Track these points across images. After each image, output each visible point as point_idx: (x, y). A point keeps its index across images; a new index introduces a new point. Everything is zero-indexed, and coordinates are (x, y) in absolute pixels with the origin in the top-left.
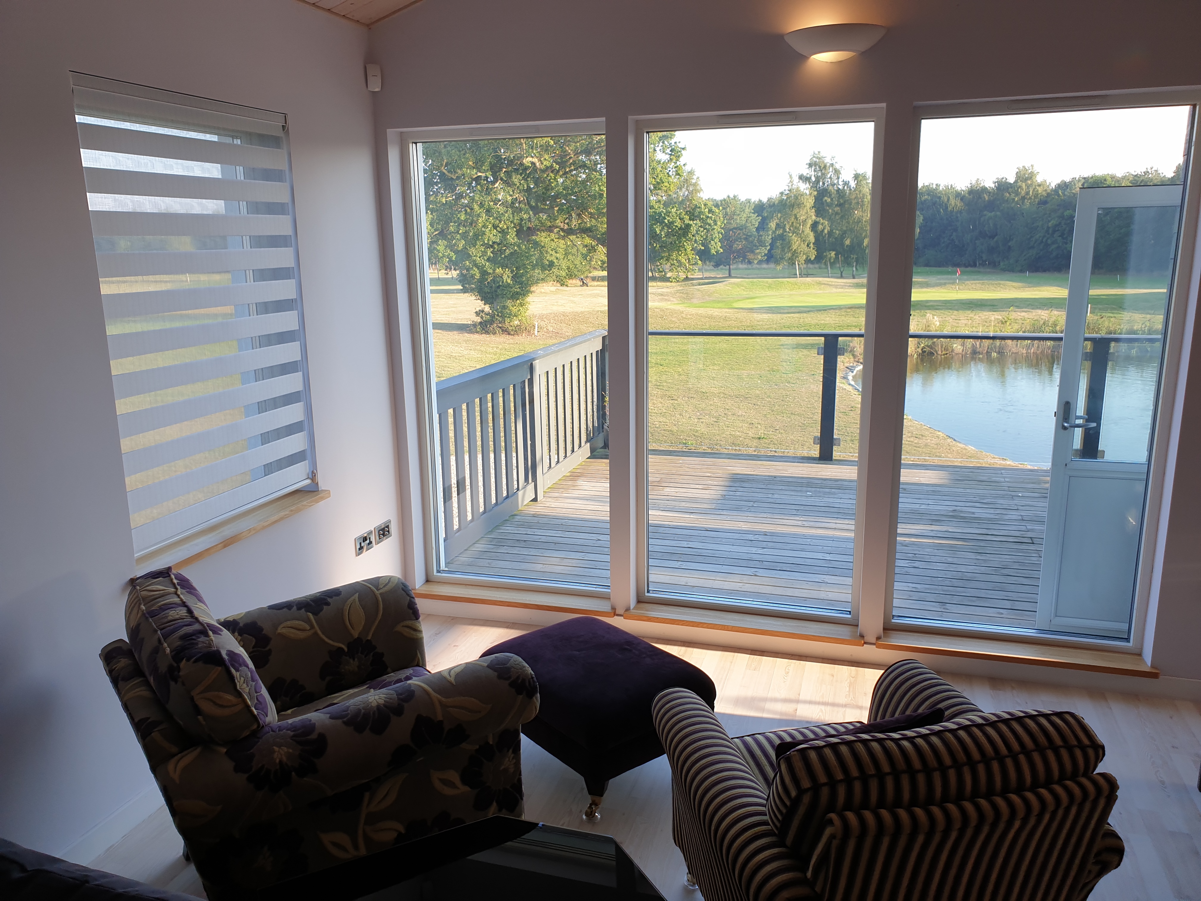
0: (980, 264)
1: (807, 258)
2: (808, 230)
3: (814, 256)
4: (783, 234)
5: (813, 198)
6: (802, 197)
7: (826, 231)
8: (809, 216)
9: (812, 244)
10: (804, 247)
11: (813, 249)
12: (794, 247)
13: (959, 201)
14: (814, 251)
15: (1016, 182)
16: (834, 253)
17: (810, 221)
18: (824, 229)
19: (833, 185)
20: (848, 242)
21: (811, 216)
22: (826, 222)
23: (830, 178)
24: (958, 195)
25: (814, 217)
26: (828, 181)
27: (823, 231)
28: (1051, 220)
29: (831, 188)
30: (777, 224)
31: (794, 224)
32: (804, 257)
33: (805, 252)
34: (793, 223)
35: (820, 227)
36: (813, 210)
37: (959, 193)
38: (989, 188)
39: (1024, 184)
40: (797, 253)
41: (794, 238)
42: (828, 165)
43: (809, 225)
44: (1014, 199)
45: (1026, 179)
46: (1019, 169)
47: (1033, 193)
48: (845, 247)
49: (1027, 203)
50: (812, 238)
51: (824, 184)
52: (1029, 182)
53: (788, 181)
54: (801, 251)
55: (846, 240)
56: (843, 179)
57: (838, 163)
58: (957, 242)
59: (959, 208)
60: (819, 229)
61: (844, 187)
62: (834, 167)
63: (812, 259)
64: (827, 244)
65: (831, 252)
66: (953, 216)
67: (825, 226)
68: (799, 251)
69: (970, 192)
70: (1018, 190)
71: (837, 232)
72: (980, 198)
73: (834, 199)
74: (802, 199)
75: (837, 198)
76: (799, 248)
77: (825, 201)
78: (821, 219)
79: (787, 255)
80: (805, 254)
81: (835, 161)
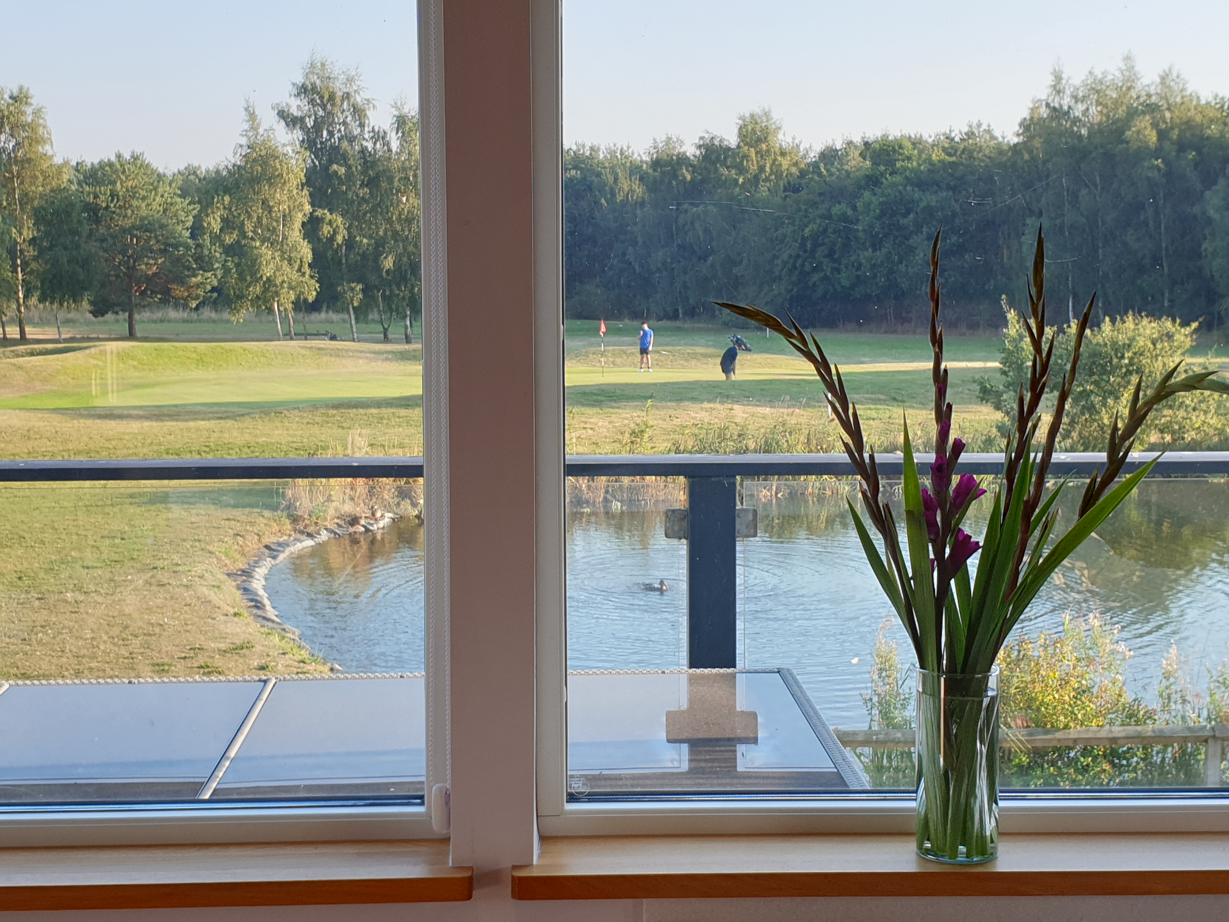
0: (685, 314)
1: (298, 298)
2: (295, 234)
3: (314, 293)
4: (238, 242)
5: (306, 165)
6: (277, 161)
7: (339, 239)
8: (295, 204)
9: (307, 266)
10: (289, 271)
11: (312, 277)
12: (267, 272)
13: (637, 182)
14: (313, 281)
15: (739, 147)
16: (360, 287)
17: (300, 215)
18: (335, 232)
19: (352, 139)
20: (388, 263)
21: (301, 205)
22: (340, 220)
23: (344, 123)
24: (635, 170)
25: (308, 208)
26: (339, 131)
27: (332, 238)
28: (809, 222)
29: (345, 144)
30: (224, 221)
31: (264, 221)
32: (292, 296)
33: (294, 284)
34: (259, 219)
35: (326, 230)
36: (305, 192)
38: (692, 158)
39: (752, 150)
40: (276, 286)
41: (266, 252)
42: (339, 94)
43: (297, 225)
44: (736, 181)
45: (759, 140)
46: (744, 120)
47: (771, 169)
48: (384, 275)
49: (763, 190)
50: (306, 252)
51: (331, 134)
52: (764, 146)
53: (246, 126)
54: (283, 282)
55: (385, 258)
56: (373, 128)
57: (361, 92)
58: (637, 267)
59: (638, 197)
60: (323, 234)
61: (375, 144)
62: (352, 100)
63: (311, 299)
64: (344, 266)
65: (353, 285)
66: (626, 213)
67: (337, 226)
68: (278, 281)
69: (656, 164)
70: (742, 162)
71: (365, 241)
72: (675, 176)
73: (354, 169)
74: (278, 166)
75: (359, 168)
76: (277, 273)
77: (336, 173)
78: (326, 211)
79: (251, 289)
80: (292, 289)
81: (355, 88)
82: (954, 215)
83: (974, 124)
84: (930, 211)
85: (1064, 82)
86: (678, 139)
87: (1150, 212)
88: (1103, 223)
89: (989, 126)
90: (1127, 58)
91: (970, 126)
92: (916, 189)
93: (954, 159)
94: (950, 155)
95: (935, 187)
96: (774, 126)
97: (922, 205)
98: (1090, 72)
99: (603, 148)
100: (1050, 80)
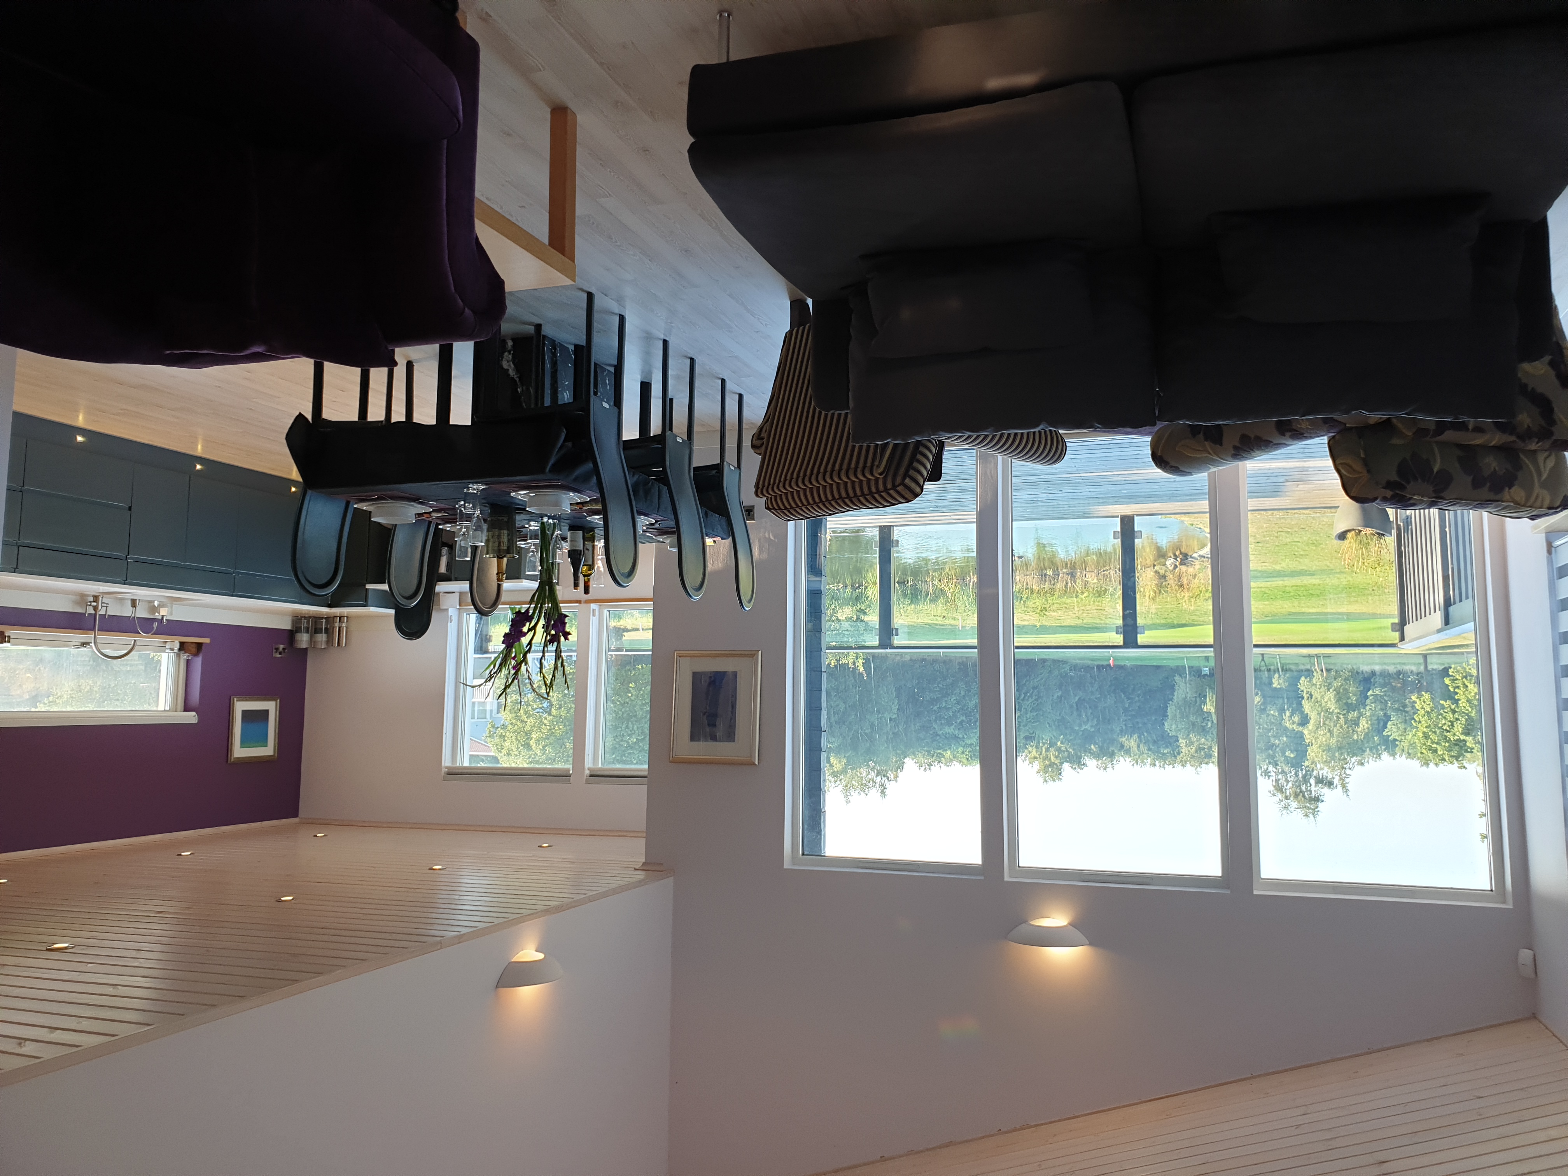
0: (1093, 668)
1: (1311, 679)
2: (1313, 716)
3: (1301, 682)
4: (1348, 712)
5: (1308, 757)
6: (1325, 759)
7: (1288, 714)
8: (1313, 734)
9: (1306, 697)
10: (1316, 695)
11: (1303, 691)
12: (1331, 695)
13: (1125, 745)
14: (1302, 689)
15: (1061, 763)
16: (1274, 686)
17: (1310, 728)
18: (1291, 717)
19: (1283, 772)
21: (1309, 734)
22: (1288, 725)
23: (1288, 782)
24: (1128, 752)
25: (1306, 732)
26: (1291, 777)
27: (1292, 714)
29: (1286, 769)
30: (1357, 725)
31: (1332, 724)
32: (1314, 681)
33: (1314, 687)
34: (1335, 726)
35: (1296, 719)
36: (1307, 741)
37: (1127, 753)
38: (1091, 758)
39: (1053, 761)
40: (1325, 686)
41: (1333, 706)
42: (1292, 798)
43: (1312, 722)
44: (1062, 743)
45: (1050, 766)
46: (1059, 778)
47: (1042, 749)
48: (1259, 693)
49: (1046, 737)
50: (1307, 706)
51: (1297, 775)
52: (1047, 763)
53: (1347, 780)
54: (1320, 689)
55: (1259, 702)
56: (1269, 778)
57: (1278, 801)
58: (1123, 696)
59: (1125, 736)
60: (1298, 716)
61: (1267, 769)
62: (1284, 795)
63: (1303, 678)
64: (1285, 697)
65: (1279, 686)
66: (1131, 727)
67: (1289, 721)
68: (1323, 689)
69: (1112, 755)
70: (1059, 754)
71: (1272, 712)
72: (1101, 748)
73: (1280, 754)
74: (1324, 756)
75: (1277, 755)
76: (1324, 693)
77: (1292, 752)
78: (1296, 730)
79: (1340, 684)
80: (1314, 684)
81: (1282, 803)
82: (935, 721)
83: (928, 770)
84: (949, 724)
85: (880, 791)
86: (1100, 769)
87: (833, 719)
88: (856, 715)
89: (920, 769)
90: (848, 802)
91: (930, 769)
92: (957, 735)
93: (939, 751)
94: (940, 754)
95: (947, 736)
96: (1041, 773)
97: (953, 727)
98: (867, 795)
99: (1148, 765)
100: (887, 792)
